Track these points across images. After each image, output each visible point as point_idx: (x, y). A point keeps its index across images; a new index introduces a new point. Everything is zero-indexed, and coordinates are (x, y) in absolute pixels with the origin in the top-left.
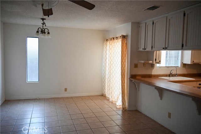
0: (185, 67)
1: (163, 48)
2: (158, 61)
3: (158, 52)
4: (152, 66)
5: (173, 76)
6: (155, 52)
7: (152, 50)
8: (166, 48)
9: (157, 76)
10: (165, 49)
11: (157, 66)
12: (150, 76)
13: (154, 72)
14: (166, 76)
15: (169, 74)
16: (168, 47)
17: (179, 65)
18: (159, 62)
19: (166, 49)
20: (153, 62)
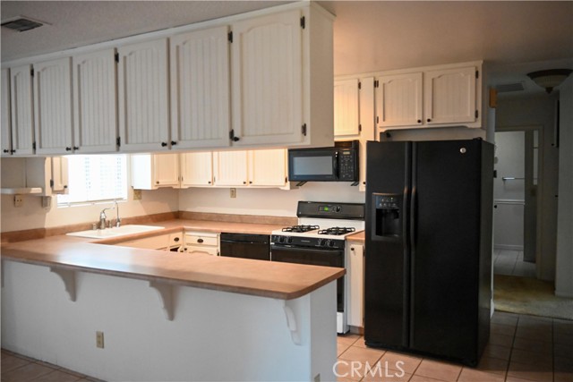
0: (140, 199)
1: (68, 149)
2: (58, 186)
3: (56, 160)
4: (44, 201)
5: (108, 227)
6: (48, 160)
7: (35, 153)
8: (75, 148)
9: (61, 232)
10: (73, 149)
11: (59, 201)
12: (39, 234)
13: (51, 220)
14: (90, 227)
15: (98, 220)
16: (81, 145)
17: (124, 193)
18: (62, 188)
19: (76, 151)
20: (43, 189)
